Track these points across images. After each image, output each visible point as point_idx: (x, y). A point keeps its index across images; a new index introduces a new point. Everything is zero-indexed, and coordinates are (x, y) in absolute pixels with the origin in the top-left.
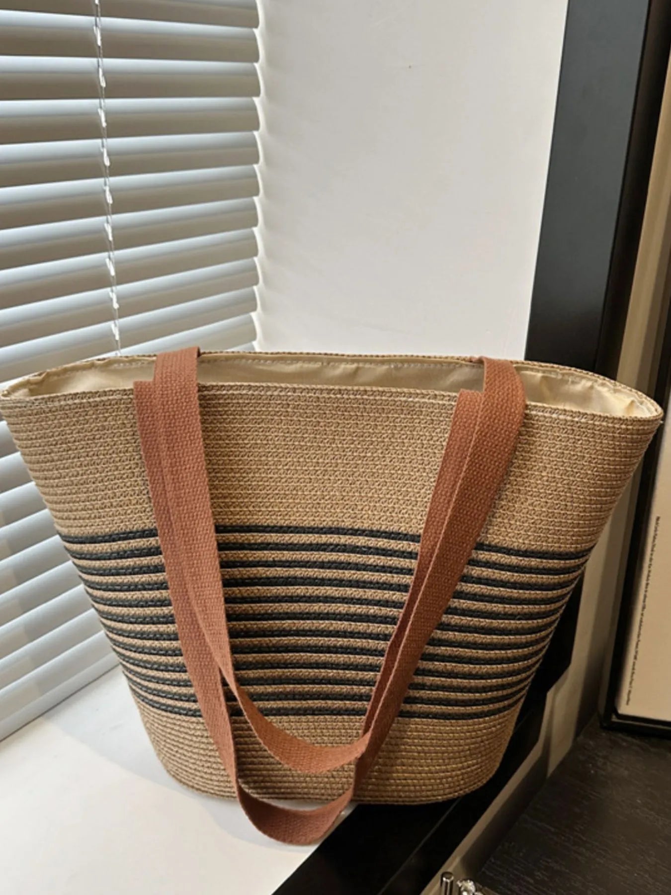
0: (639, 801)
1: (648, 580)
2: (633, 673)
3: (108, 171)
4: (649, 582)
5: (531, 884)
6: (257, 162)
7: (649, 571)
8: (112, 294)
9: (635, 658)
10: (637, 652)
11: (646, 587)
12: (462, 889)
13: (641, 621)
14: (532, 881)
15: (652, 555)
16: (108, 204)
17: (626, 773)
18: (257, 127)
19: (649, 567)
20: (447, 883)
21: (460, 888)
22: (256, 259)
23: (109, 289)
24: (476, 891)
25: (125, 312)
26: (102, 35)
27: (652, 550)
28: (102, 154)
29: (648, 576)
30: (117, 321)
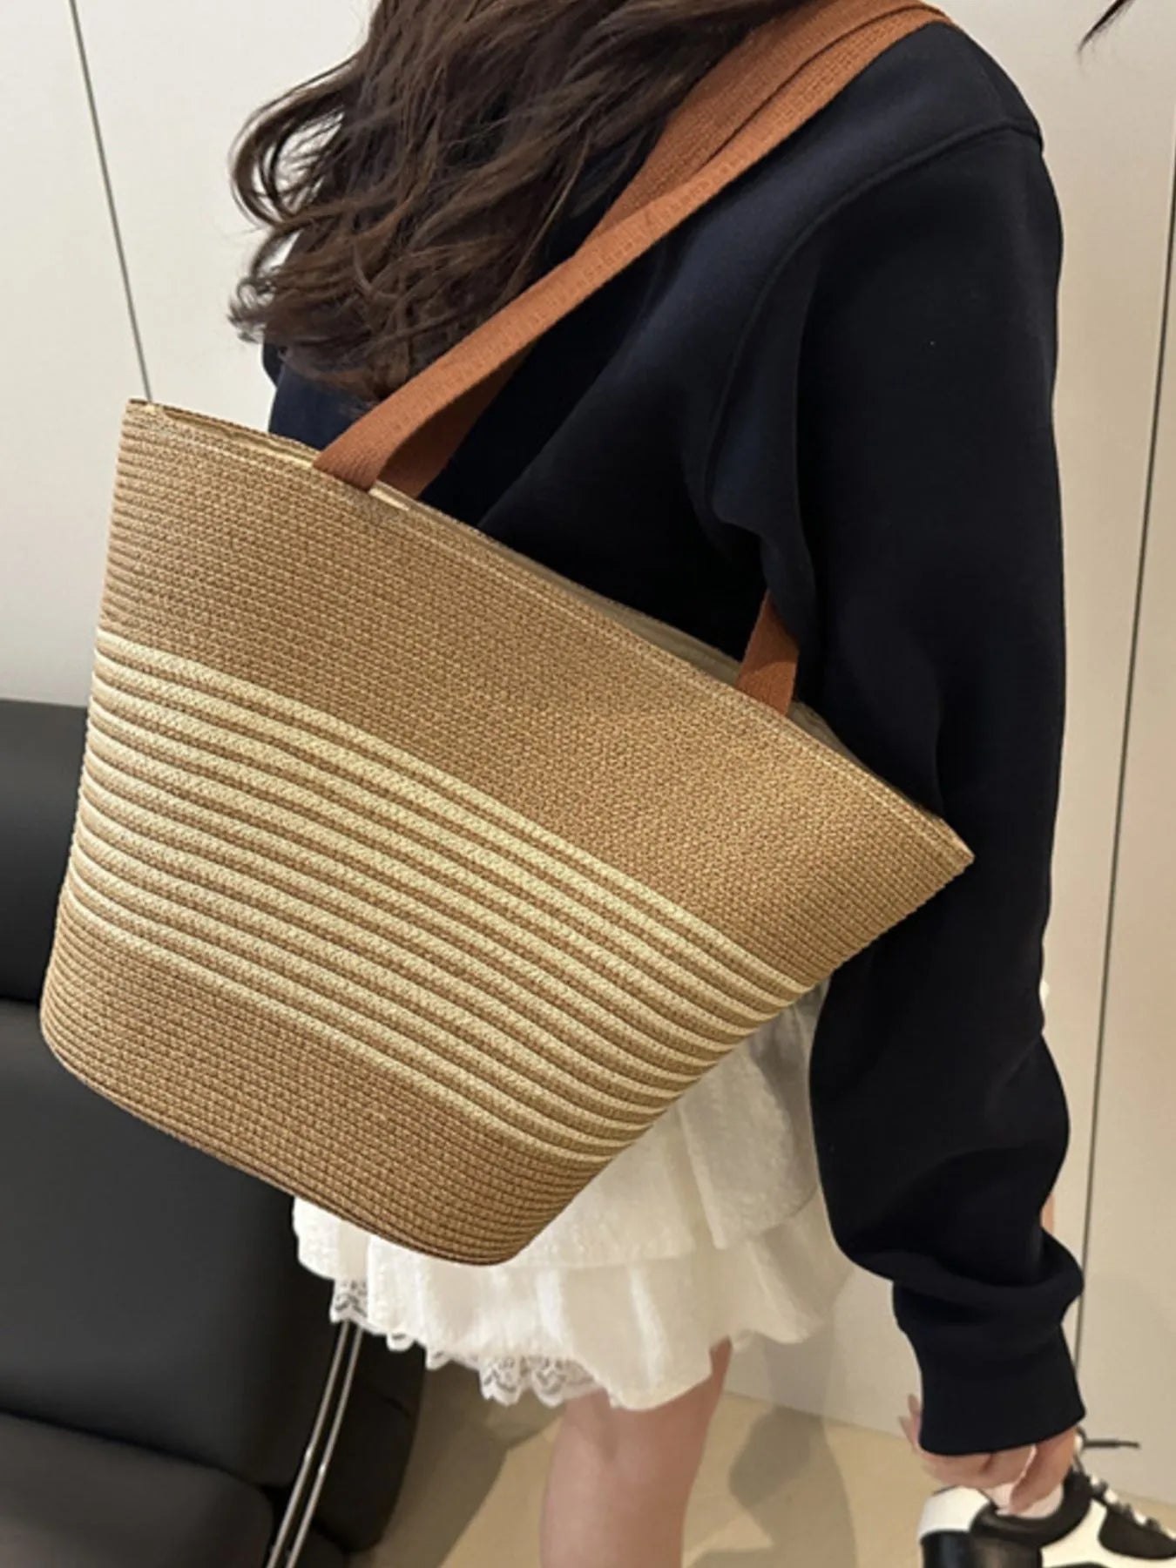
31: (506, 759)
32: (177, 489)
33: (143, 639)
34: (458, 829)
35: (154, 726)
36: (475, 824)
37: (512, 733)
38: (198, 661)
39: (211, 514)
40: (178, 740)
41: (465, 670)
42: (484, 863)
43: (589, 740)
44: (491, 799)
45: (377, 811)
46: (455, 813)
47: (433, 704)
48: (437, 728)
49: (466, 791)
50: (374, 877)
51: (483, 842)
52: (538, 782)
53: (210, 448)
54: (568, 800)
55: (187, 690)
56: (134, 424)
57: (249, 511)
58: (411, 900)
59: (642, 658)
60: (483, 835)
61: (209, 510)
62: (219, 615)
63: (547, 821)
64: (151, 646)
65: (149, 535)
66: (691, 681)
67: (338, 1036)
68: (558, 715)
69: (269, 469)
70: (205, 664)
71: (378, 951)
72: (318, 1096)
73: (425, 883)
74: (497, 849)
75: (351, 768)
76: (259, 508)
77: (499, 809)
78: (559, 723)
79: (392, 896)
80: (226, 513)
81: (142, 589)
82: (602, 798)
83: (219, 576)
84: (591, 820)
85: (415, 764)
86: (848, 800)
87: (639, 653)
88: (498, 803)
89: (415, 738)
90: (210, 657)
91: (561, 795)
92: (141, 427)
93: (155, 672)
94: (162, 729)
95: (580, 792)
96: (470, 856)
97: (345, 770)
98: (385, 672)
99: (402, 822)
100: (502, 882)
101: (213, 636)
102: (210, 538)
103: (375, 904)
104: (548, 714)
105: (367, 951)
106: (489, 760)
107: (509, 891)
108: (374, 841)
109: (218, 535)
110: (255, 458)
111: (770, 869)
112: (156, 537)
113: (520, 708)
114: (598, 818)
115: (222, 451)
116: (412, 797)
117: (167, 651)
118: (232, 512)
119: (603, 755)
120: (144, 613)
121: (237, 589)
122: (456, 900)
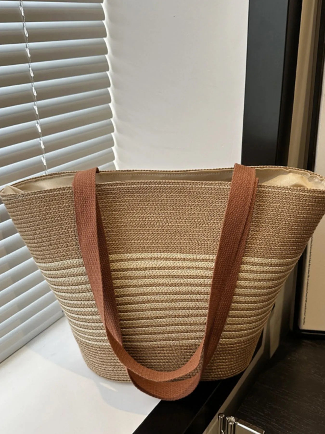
0: (313, 371)
1: (309, 262)
2: (305, 309)
3: (33, 79)
4: (311, 263)
5: (263, 416)
6: (108, 70)
7: (310, 258)
8: (41, 141)
9: (306, 301)
10: (306, 298)
11: (309, 266)
12: (229, 421)
13: (308, 283)
14: (263, 414)
15: (311, 250)
16: (34, 96)
17: (305, 358)
18: (106, 53)
19: (310, 256)
20: (221, 419)
21: (228, 420)
22: (112, 119)
23: (39, 139)
24: (236, 421)
25: (47, 150)
26: (24, 10)
27: (311, 248)
28: (29, 71)
29: (310, 261)
30: (44, 155)
31: (177, 239)
32: (35, 212)
33: (50, 261)
34: (174, 268)
35: (68, 284)
36: (178, 264)
37: (174, 231)
38: (70, 259)
39: (50, 214)
40: (78, 285)
41: (150, 219)
42: (187, 274)
43: (199, 221)
44: (178, 254)
45: (146, 275)
46: (170, 264)
47: (146, 235)
48: (151, 241)
49: (170, 255)
50: (157, 295)
51: (183, 268)
52: (190, 242)
53: (38, 195)
54: (202, 242)
55: (71, 269)
56: (7, 200)
57: (62, 207)
58: (171, 295)
59: (202, 187)
60: (182, 266)
61: (49, 213)
62: (69, 242)
63: (199, 252)
64: (53, 262)
65: (34, 230)
66: (221, 187)
67: (172, 342)
68: (185, 218)
69: (61, 192)
70: (72, 259)
71: (170, 315)
72: (176, 360)
73: (173, 289)
74: (189, 268)
75: (132, 267)
76: (64, 205)
77: (183, 256)
78: (186, 220)
79: (165, 297)
80: (55, 212)
81: (41, 247)
82: (212, 237)
83: (63, 231)
84: (213, 245)
85: (150, 255)
86: (294, 199)
87: (200, 186)
88: (181, 254)
89: (146, 248)
90: (73, 256)
91: (199, 242)
92: (11, 200)
93: (59, 269)
94: (71, 284)
95: (205, 238)
96: (181, 274)
97: (130, 268)
98: (127, 233)
99: (156, 275)
100: (196, 277)
101: (71, 249)
102: (54, 221)
103: (161, 302)
104: (182, 220)
105: (166, 316)
106: (171, 242)
107: (200, 278)
108: (151, 284)
109: (56, 219)
110: (55, 191)
111: (279, 233)
112: (37, 230)
113: (173, 222)
114: (215, 243)
115: (43, 194)
116: (154, 266)
117: (59, 261)
118: (57, 210)
119: (206, 223)
120: (46, 254)
121: (70, 231)
122: (185, 289)
